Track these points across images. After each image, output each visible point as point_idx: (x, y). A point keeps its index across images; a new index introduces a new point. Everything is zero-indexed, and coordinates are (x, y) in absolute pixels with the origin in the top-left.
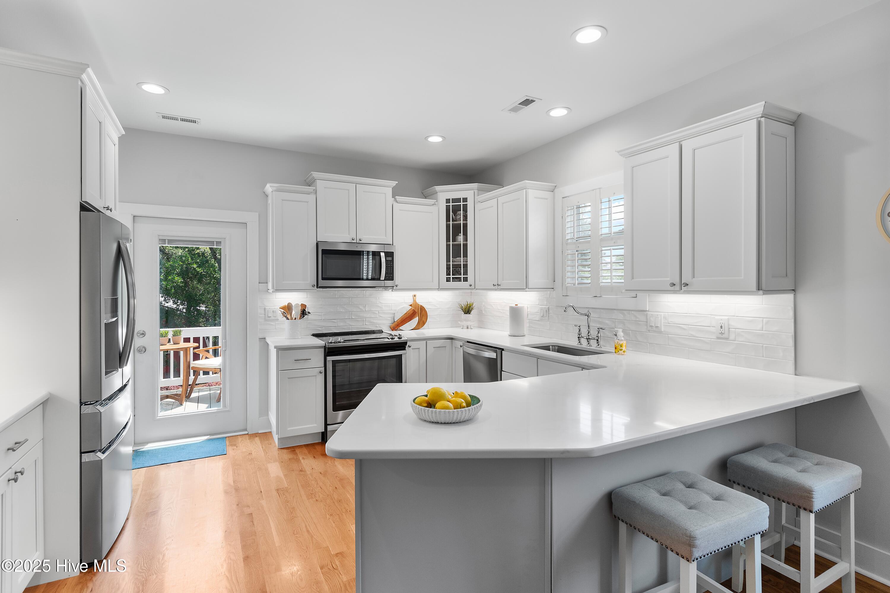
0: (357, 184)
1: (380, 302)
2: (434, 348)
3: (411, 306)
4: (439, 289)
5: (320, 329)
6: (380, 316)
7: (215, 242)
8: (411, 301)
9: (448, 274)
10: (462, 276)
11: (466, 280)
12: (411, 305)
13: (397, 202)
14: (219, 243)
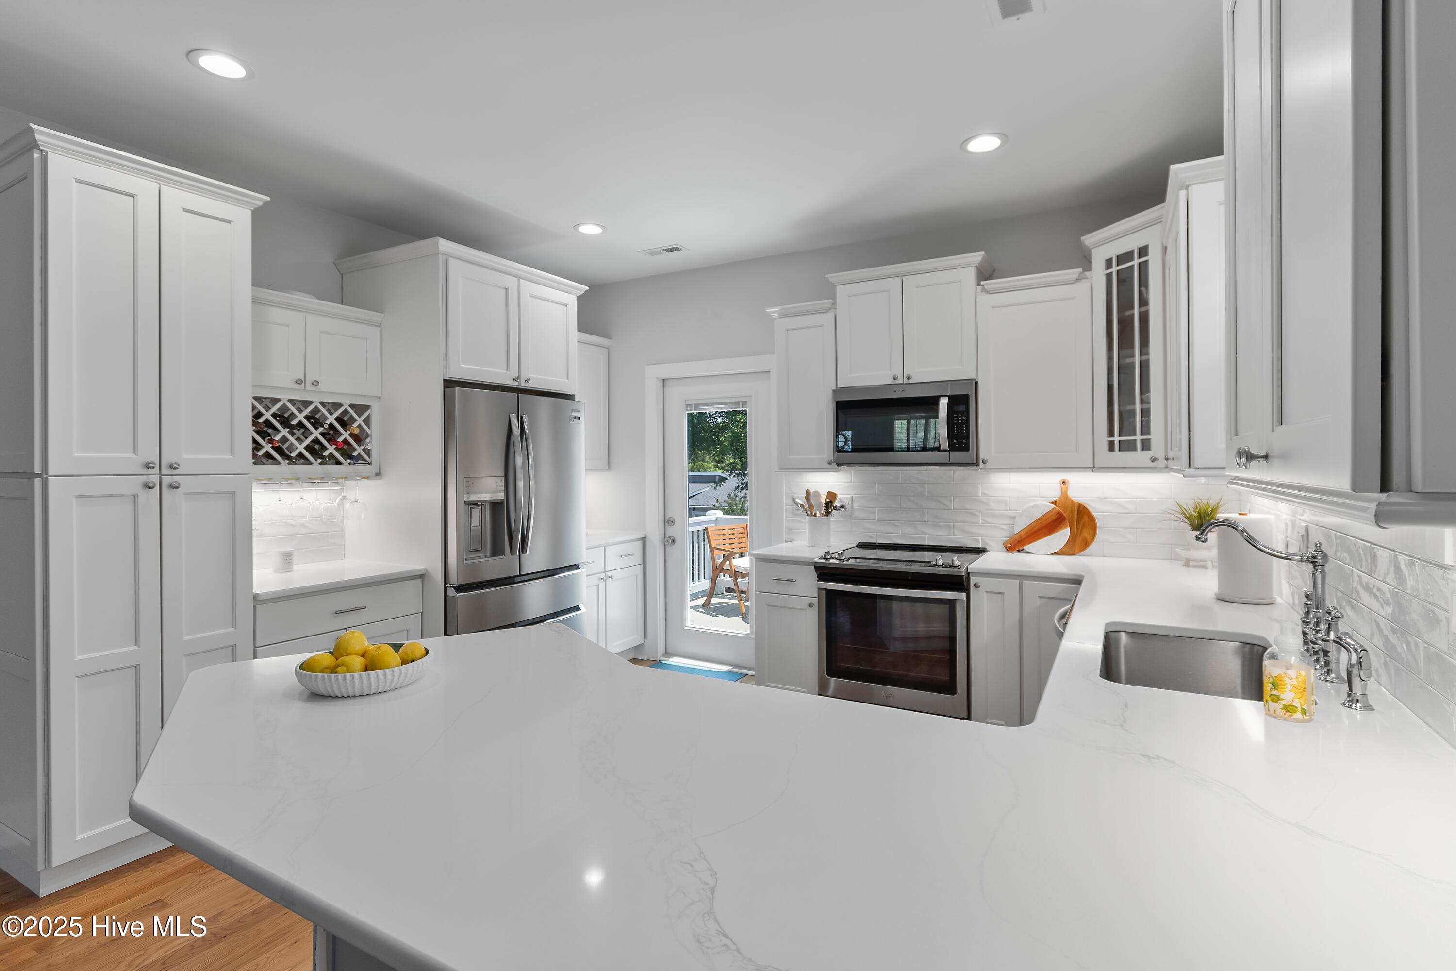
0: (903, 277)
1: (985, 494)
2: (1040, 597)
3: (1056, 505)
4: (1094, 468)
5: (872, 535)
6: (984, 521)
7: (741, 403)
8: (1056, 494)
9: (1111, 433)
10: (1138, 438)
11: (1146, 446)
12: (1054, 503)
13: (987, 292)
14: (744, 403)
